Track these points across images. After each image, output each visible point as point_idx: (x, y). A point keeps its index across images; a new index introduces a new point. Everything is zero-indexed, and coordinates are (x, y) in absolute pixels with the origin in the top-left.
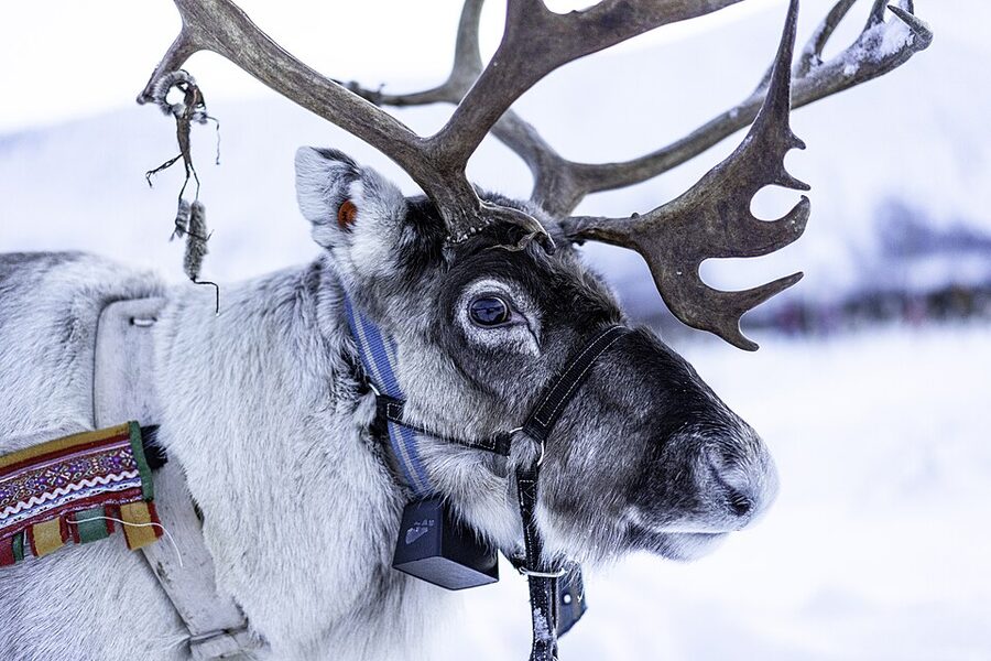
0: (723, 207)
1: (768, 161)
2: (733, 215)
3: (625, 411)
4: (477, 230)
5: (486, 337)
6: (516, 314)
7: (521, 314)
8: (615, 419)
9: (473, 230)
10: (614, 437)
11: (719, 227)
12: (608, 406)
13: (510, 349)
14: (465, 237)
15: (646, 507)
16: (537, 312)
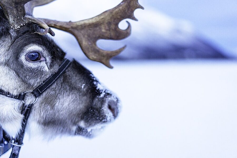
0: (109, 23)
1: (129, 11)
2: (113, 27)
3: (79, 90)
4: (23, 25)
5: (33, 65)
6: (43, 58)
7: (45, 58)
8: (76, 92)
9: (22, 25)
10: (76, 99)
11: (107, 30)
12: (73, 88)
13: (41, 69)
14: (19, 27)
15: (87, 121)
16: (49, 57)
